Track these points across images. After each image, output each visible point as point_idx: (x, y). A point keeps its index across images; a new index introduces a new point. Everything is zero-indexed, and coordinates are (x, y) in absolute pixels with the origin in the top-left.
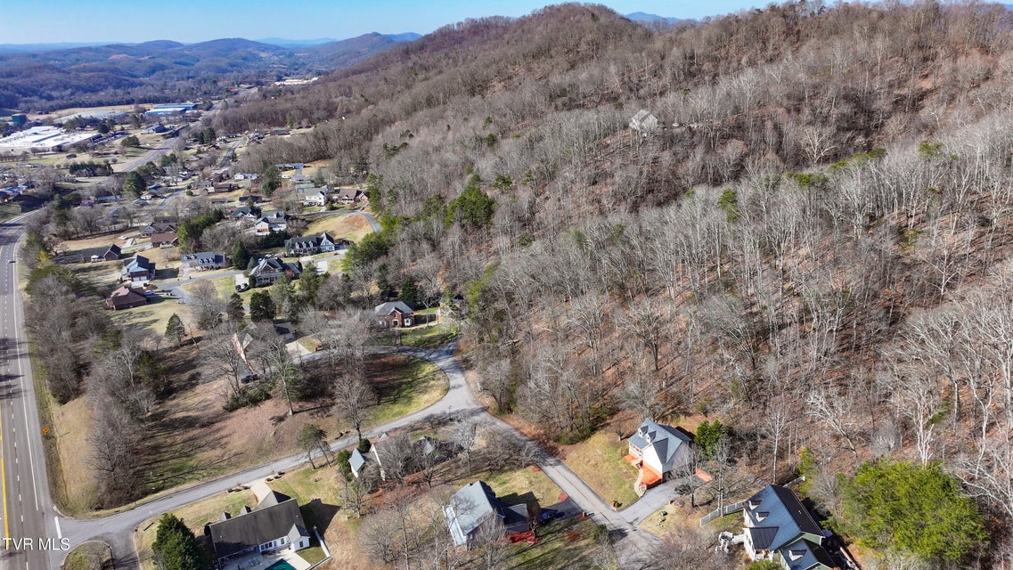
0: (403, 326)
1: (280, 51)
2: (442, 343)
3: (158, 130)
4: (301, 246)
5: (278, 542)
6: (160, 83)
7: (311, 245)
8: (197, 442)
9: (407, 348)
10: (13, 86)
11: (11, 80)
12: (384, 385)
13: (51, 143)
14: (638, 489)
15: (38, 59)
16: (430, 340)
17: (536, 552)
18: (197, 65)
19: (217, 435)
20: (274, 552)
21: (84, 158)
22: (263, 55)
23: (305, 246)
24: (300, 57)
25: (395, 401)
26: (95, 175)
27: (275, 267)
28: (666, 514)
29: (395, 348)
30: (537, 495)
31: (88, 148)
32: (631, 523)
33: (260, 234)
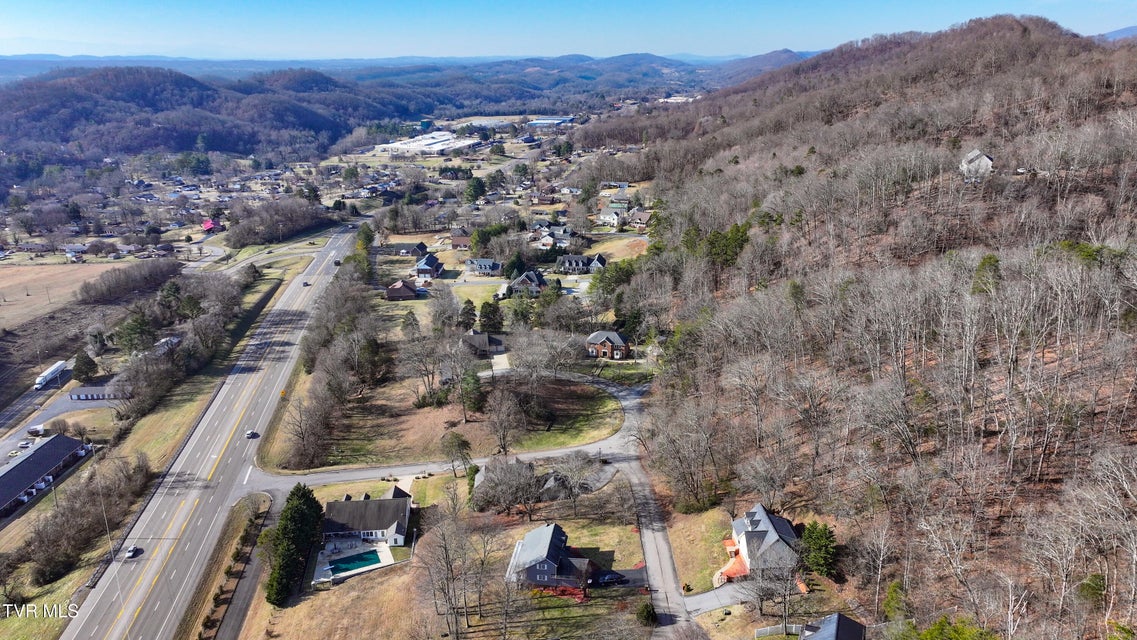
0: (612, 358)
1: (682, 68)
2: (639, 382)
3: (526, 141)
4: (571, 264)
5: (379, 533)
6: (555, 96)
7: (581, 264)
8: (382, 430)
9: (602, 380)
10: (435, 94)
11: (437, 90)
12: (562, 413)
13: (438, 147)
14: (717, 579)
15: (467, 70)
16: (628, 377)
17: (576, 612)
18: (599, 79)
19: (399, 428)
20: (373, 541)
21: (456, 162)
22: (665, 71)
23: (574, 264)
24: (702, 74)
25: (564, 431)
26: (457, 178)
27: (532, 281)
28: (729, 614)
29: (590, 378)
30: (617, 556)
31: (462, 153)
32: (689, 613)
33: (544, 248)
